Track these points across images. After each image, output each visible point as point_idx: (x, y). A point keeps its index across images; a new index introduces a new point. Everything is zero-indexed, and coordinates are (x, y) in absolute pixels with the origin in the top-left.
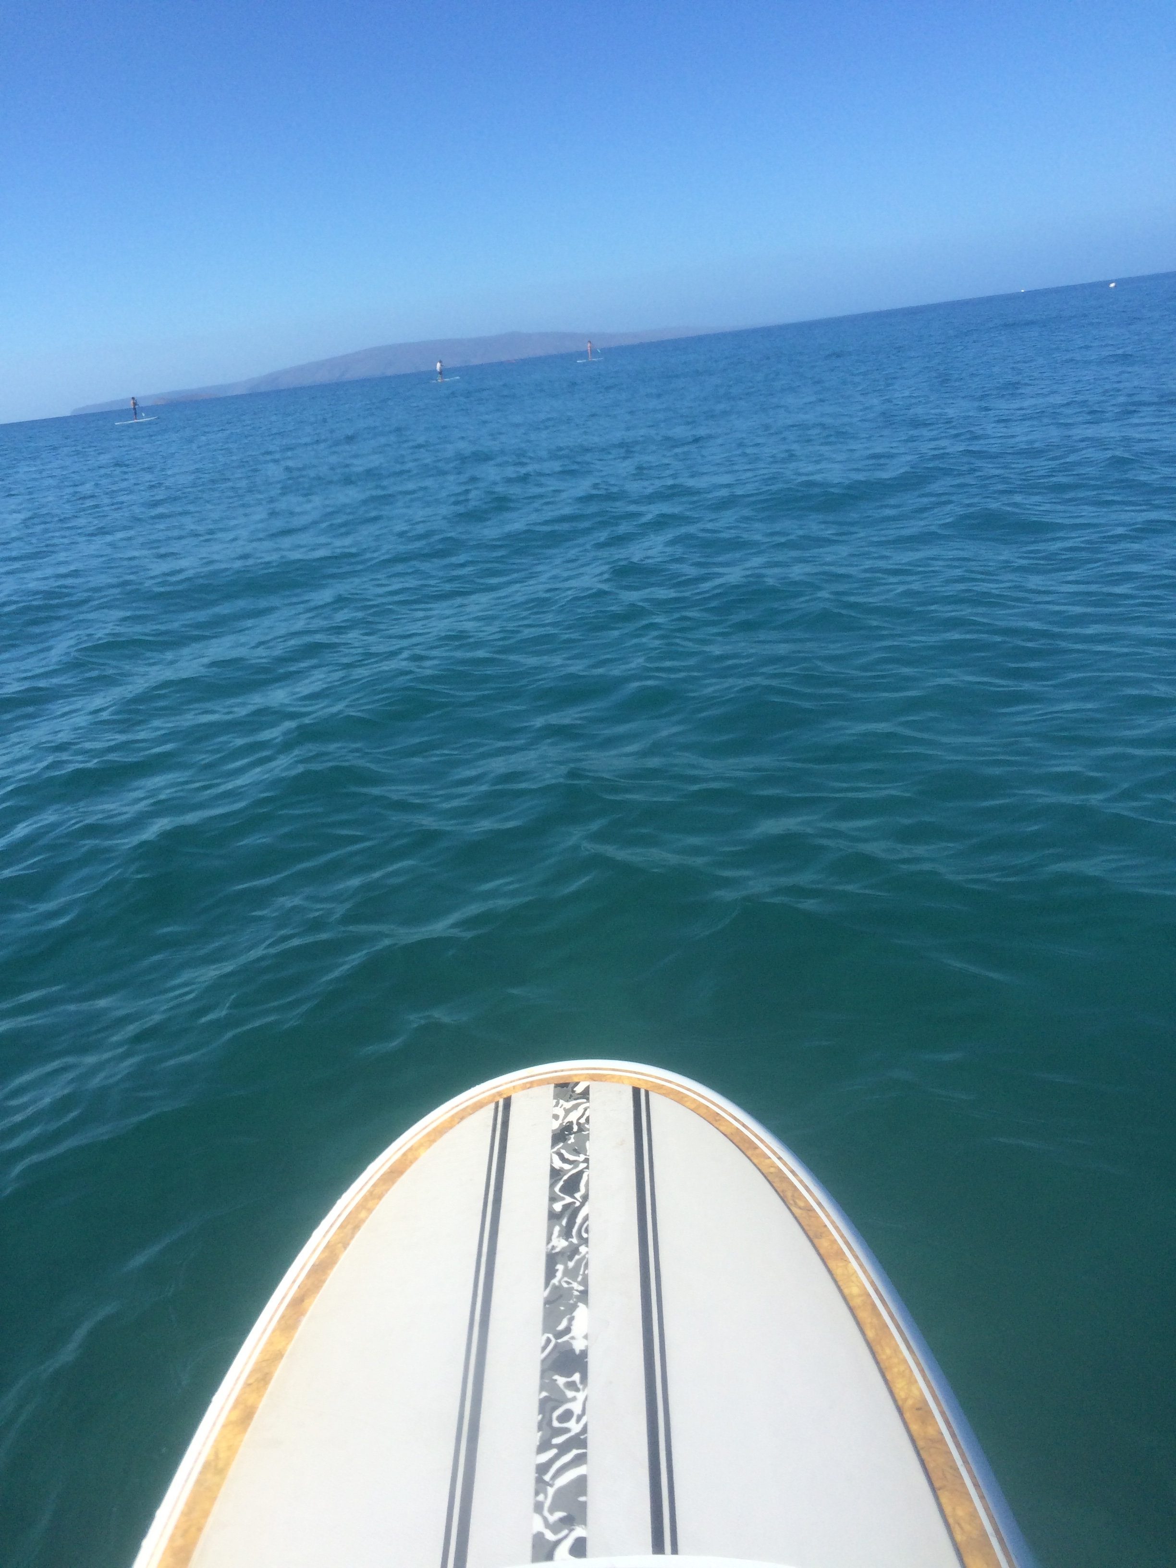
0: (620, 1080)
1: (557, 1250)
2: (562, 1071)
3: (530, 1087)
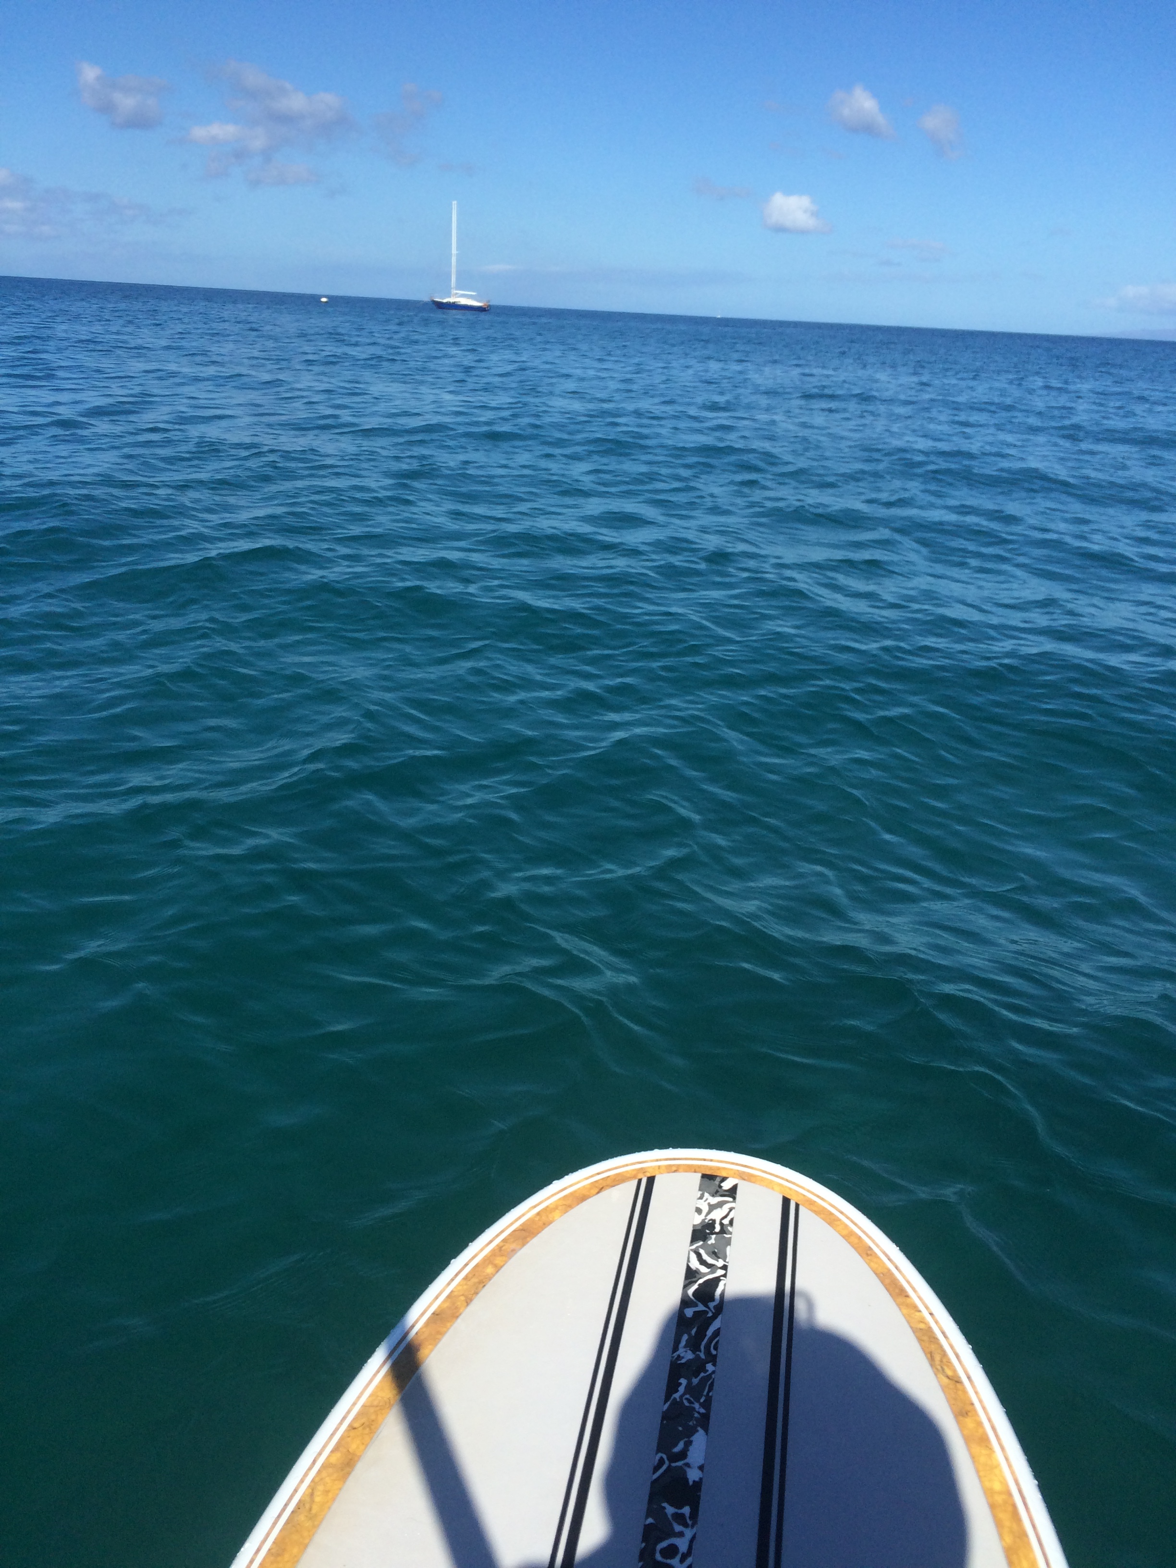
0: (769, 1185)
1: (683, 1361)
2: (711, 1160)
3: (675, 1171)
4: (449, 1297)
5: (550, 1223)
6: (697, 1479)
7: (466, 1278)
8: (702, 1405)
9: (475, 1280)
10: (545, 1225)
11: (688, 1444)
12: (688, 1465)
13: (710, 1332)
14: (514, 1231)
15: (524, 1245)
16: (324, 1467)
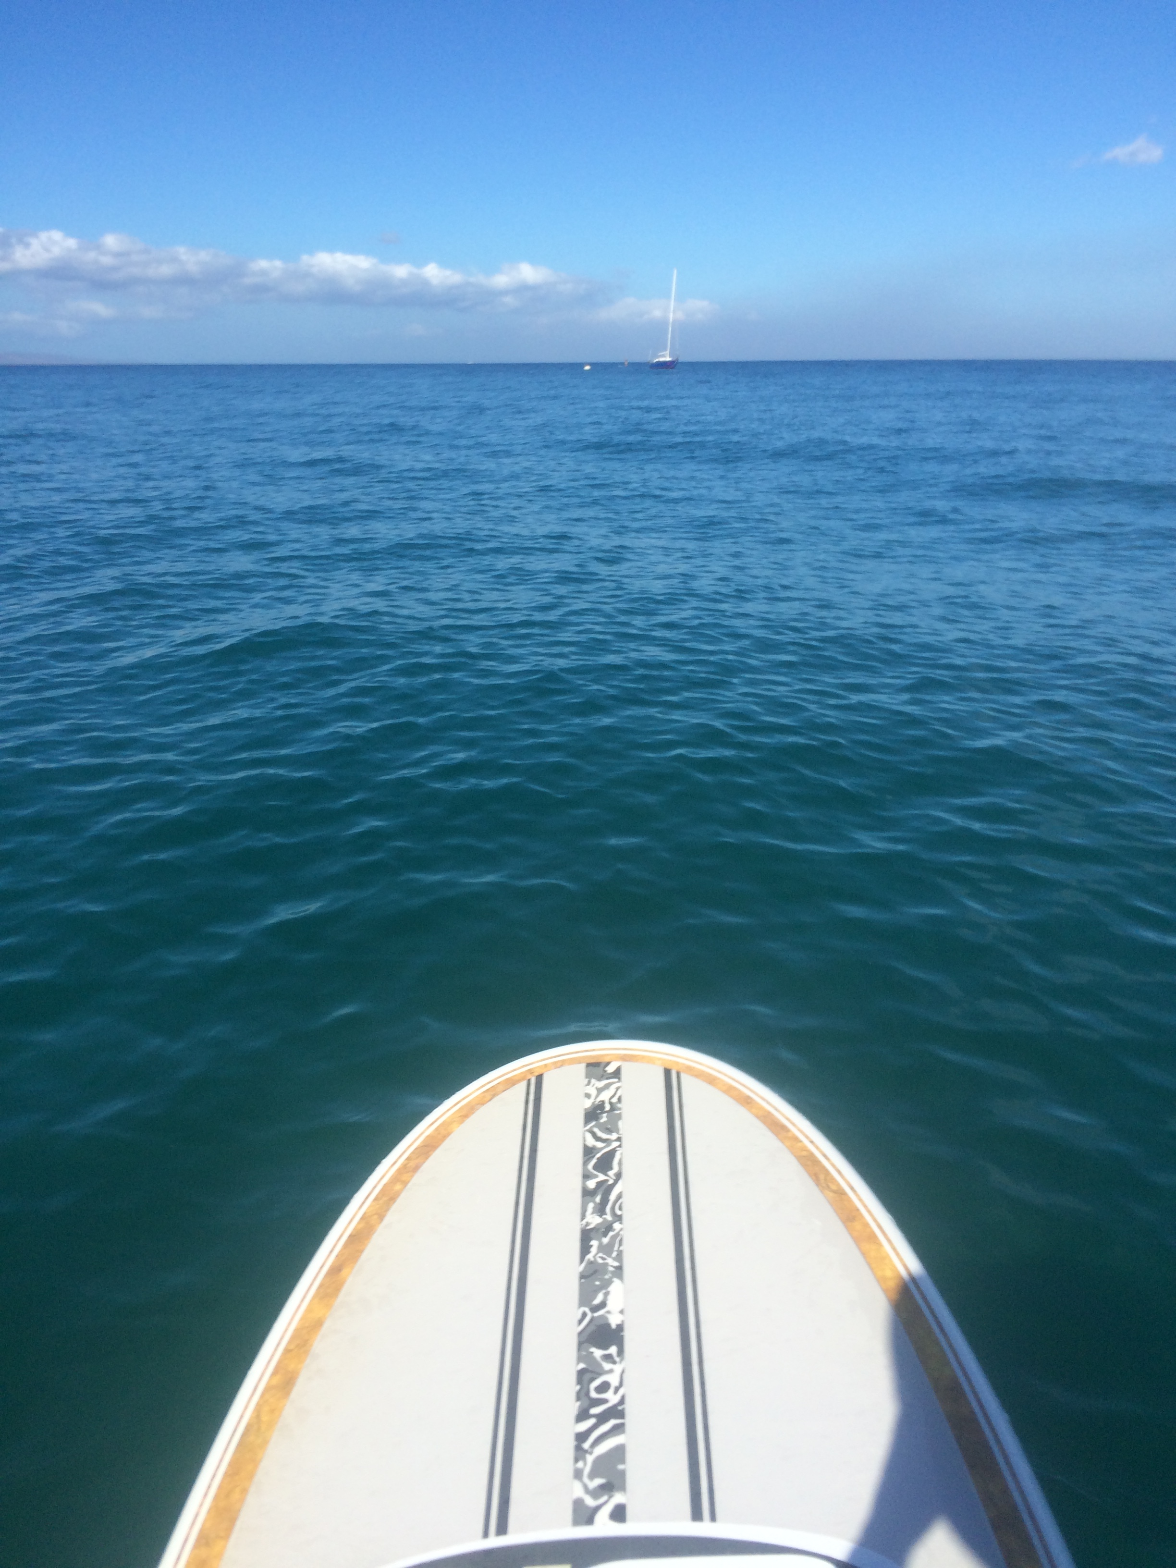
0: (650, 1061)
1: (591, 1226)
2: (593, 1050)
3: (562, 1066)
4: (362, 1218)
5: (449, 1134)
6: (619, 1322)
7: (376, 1199)
8: (614, 1259)
9: (385, 1199)
10: (445, 1137)
11: (607, 1294)
12: (608, 1312)
13: (613, 1197)
14: (416, 1149)
15: (427, 1158)
16: (267, 1389)
